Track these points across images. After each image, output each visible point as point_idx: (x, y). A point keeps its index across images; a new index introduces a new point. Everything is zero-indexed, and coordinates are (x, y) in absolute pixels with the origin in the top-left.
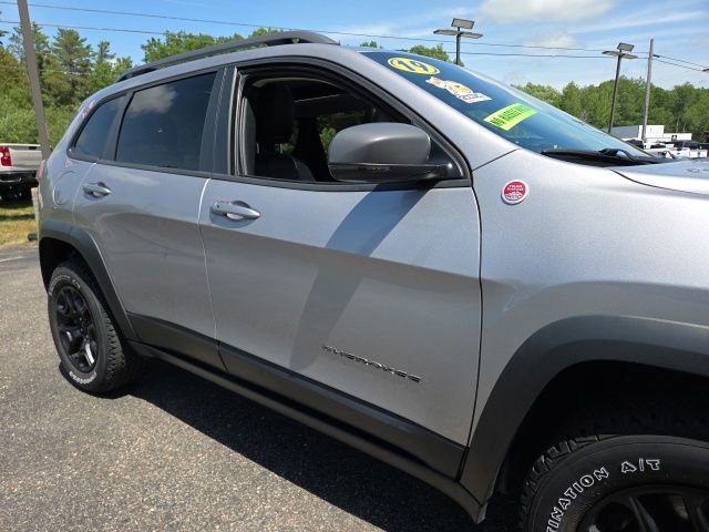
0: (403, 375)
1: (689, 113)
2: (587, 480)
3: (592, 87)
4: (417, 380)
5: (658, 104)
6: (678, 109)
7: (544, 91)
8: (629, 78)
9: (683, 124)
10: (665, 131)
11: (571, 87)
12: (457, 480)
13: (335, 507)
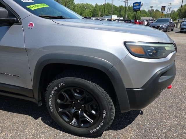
0: (15, 76)
1: (122, 13)
2: (54, 90)
3: (101, 5)
4: (18, 76)
5: (116, 10)
6: (120, 11)
7: (90, 5)
8: (109, 3)
9: (121, 15)
10: (117, 17)
11: (97, 5)
12: (34, 98)
13: (11, 113)
